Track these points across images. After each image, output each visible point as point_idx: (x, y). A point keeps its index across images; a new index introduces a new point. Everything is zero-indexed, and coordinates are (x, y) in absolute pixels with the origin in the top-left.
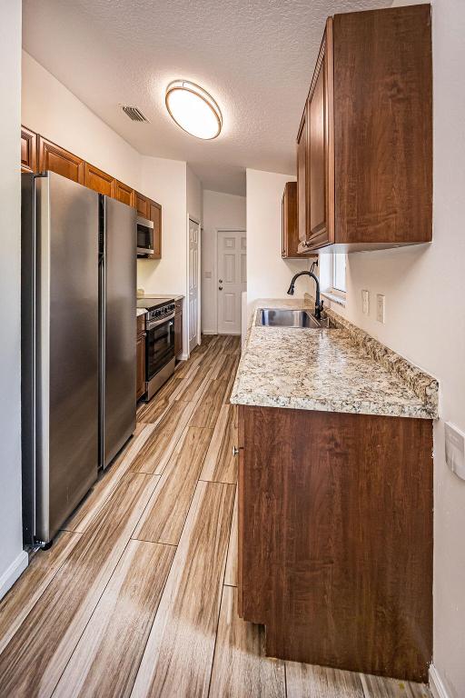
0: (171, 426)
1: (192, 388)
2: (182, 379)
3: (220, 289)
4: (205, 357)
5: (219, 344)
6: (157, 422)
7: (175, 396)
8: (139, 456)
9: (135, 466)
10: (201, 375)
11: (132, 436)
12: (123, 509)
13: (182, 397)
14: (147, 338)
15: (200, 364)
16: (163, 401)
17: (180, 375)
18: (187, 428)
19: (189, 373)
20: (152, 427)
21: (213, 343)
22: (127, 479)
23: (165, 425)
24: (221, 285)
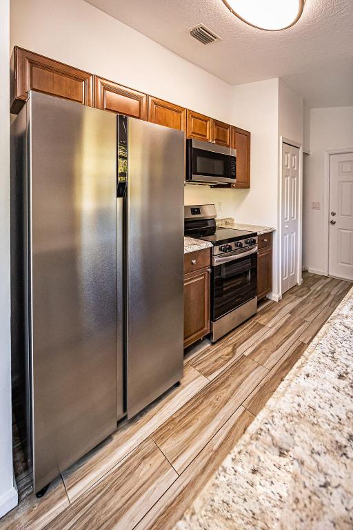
0: (224, 393)
1: (270, 345)
2: (263, 326)
3: (333, 223)
4: (302, 303)
5: (326, 290)
6: (211, 378)
7: (246, 349)
8: (172, 420)
9: (160, 435)
10: (288, 329)
11: (178, 384)
12: (116, 502)
13: (253, 352)
14: (212, 275)
15: (292, 312)
16: (230, 349)
17: (262, 320)
18: (242, 409)
19: (273, 321)
20: (203, 382)
21: (317, 287)
22: (145, 450)
23: (217, 388)
24: (332, 218)
